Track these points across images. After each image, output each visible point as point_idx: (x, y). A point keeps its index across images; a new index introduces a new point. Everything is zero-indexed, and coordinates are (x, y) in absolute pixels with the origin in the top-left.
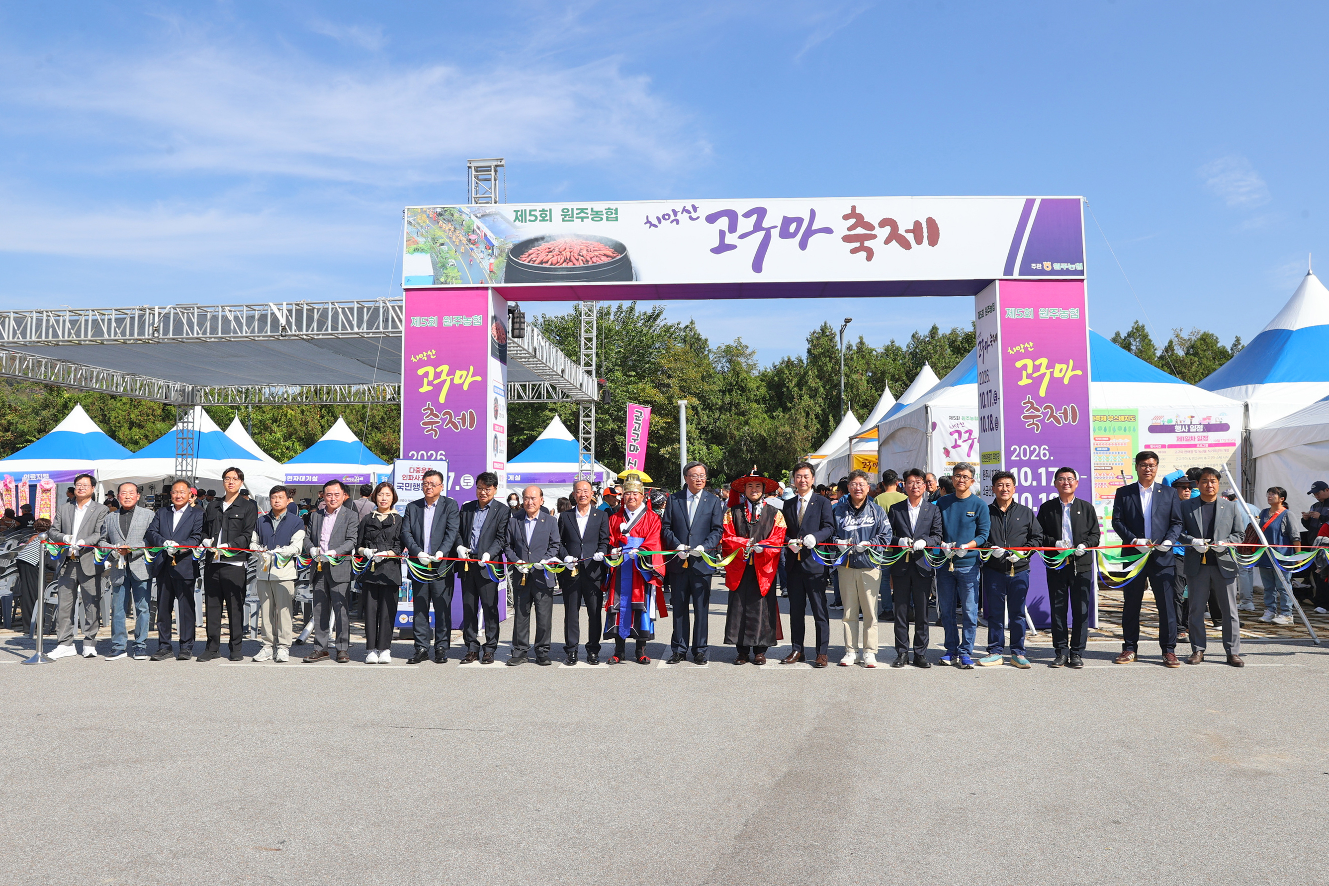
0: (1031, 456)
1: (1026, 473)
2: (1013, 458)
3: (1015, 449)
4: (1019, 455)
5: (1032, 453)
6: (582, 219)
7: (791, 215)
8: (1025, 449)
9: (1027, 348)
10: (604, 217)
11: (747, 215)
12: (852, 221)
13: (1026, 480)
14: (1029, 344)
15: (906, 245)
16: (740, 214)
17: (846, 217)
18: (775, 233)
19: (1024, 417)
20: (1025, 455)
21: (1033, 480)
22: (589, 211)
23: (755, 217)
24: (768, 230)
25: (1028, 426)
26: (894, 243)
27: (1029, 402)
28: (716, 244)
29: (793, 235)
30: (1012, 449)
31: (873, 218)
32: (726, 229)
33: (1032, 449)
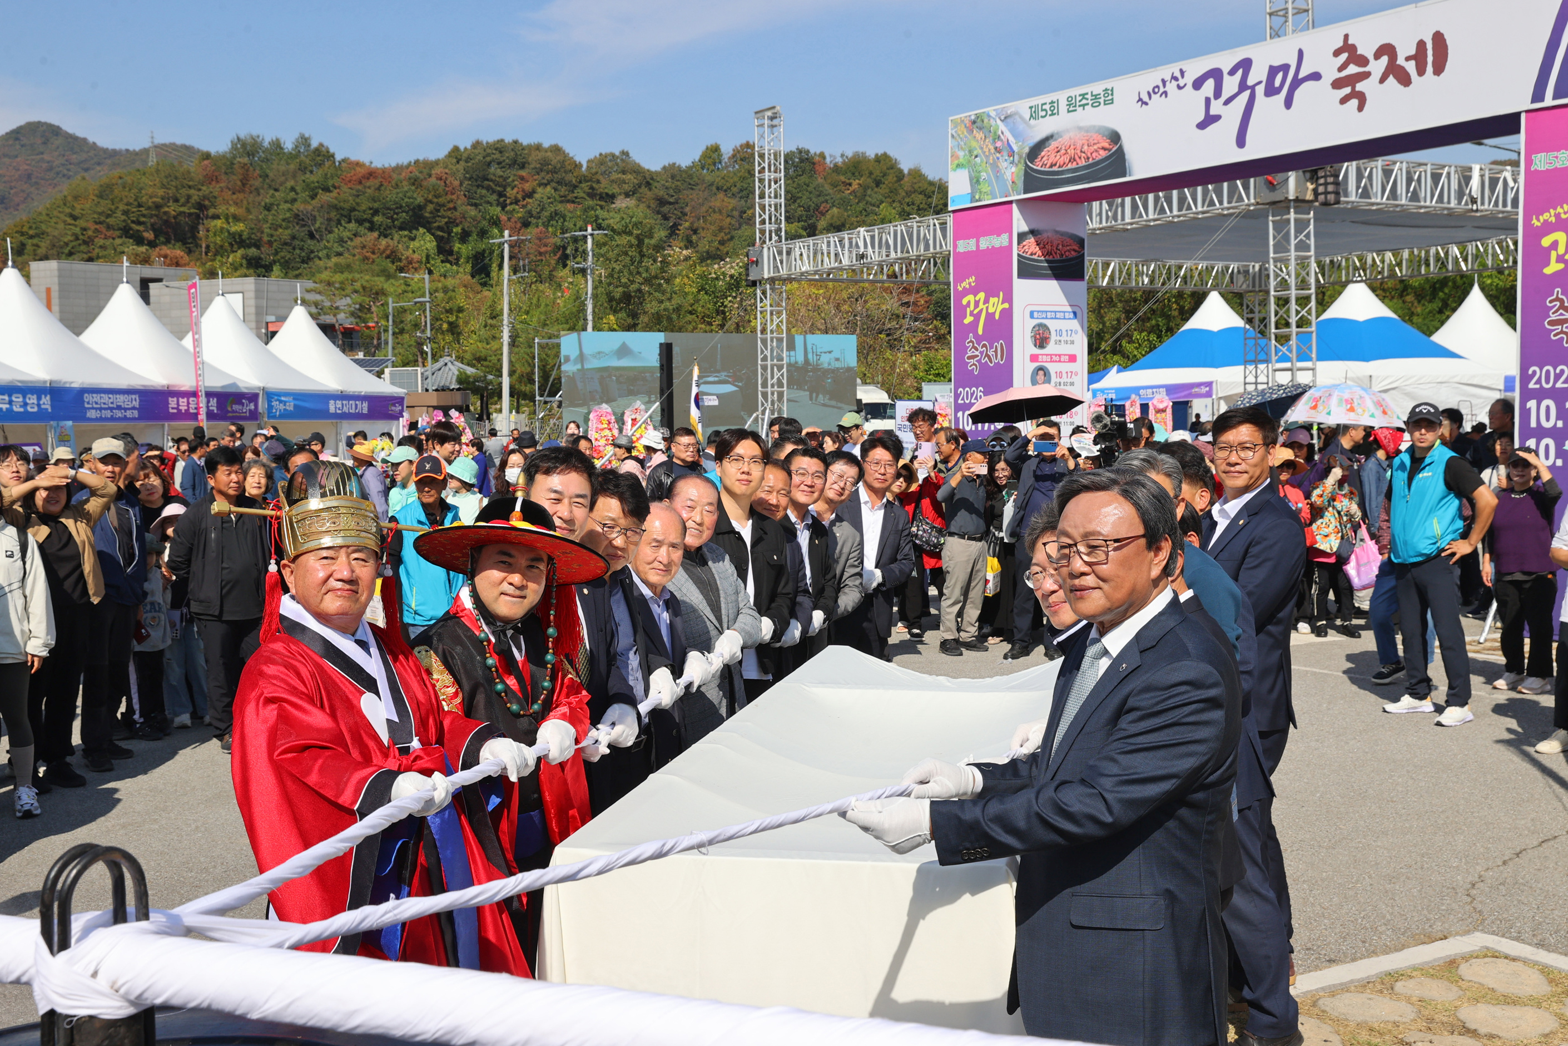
0: (1555, 382)
1: (1548, 408)
2: (1532, 385)
3: (1534, 372)
4: (1539, 382)
5: (1558, 377)
6: (1084, 106)
7: (1276, 64)
8: (1548, 372)
9: (1559, 213)
10: (1102, 101)
11: (1232, 72)
12: (1344, 56)
13: (1548, 419)
14: (1562, 207)
15: (1405, 80)
16: (1226, 71)
17: (1337, 53)
18: (1260, 90)
19: (1550, 323)
20: (1547, 381)
21: (1558, 418)
22: (1089, 96)
23: (1240, 72)
24: (1253, 88)
25: (1555, 335)
26: (1391, 79)
27: (1557, 299)
28: (1201, 117)
29: (1278, 91)
30: (1530, 372)
31: (1366, 49)
32: (1211, 95)
33: (1558, 371)
